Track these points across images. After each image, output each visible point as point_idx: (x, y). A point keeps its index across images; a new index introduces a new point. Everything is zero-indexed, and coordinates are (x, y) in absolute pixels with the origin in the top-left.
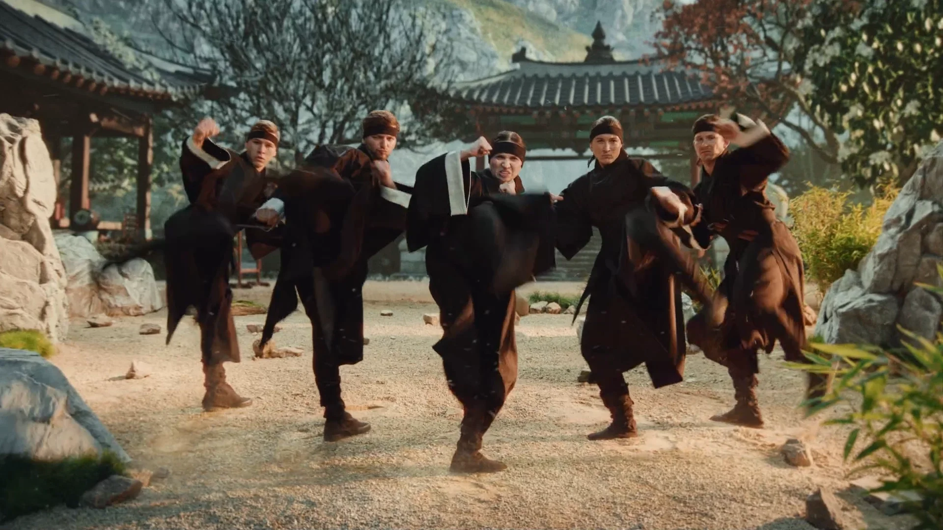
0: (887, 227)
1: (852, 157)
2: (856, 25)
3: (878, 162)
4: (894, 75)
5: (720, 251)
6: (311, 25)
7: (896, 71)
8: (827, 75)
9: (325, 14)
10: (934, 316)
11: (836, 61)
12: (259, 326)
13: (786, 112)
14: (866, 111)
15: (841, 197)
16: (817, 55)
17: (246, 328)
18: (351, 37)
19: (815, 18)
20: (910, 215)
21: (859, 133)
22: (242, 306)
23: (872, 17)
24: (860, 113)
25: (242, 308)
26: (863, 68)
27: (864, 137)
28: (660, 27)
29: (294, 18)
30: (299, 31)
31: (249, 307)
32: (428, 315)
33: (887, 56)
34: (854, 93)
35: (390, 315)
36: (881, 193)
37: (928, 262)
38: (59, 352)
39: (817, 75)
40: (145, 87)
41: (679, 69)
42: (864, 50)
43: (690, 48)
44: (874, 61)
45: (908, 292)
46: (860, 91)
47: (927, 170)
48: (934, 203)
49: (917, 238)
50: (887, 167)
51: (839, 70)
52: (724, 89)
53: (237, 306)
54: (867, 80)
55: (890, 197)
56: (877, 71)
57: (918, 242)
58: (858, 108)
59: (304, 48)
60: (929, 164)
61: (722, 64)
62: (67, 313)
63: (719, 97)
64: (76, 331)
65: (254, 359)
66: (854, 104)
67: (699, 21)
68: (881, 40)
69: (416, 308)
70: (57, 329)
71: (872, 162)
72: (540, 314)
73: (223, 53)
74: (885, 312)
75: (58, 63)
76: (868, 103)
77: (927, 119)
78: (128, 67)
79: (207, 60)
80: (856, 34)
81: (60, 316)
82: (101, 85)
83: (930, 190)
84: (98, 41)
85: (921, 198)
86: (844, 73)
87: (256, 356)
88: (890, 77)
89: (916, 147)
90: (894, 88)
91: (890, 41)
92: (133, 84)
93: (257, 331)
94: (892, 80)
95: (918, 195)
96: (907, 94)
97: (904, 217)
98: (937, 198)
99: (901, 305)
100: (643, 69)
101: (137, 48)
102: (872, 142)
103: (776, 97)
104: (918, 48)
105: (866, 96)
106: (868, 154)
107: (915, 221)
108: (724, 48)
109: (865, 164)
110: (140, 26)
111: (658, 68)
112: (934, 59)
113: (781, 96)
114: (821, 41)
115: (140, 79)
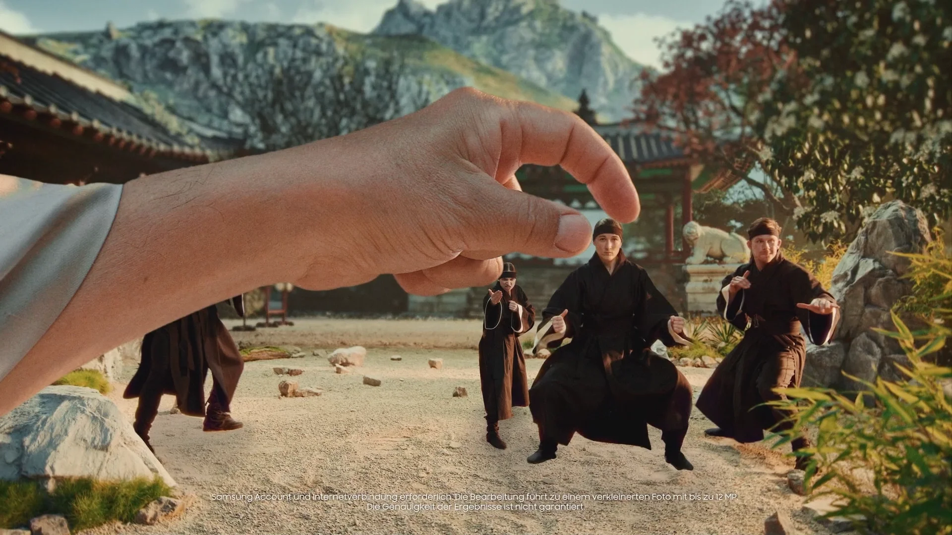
0: (835, 282)
1: (807, 216)
2: (809, 100)
3: (829, 220)
4: (841, 143)
5: (691, 293)
6: (330, 93)
7: (843, 140)
8: (784, 143)
9: (342, 85)
10: (875, 359)
11: (792, 132)
12: (284, 368)
13: (748, 171)
14: (818, 175)
15: (796, 255)
16: (775, 126)
17: (273, 370)
18: (365, 104)
19: (774, 93)
20: (855, 271)
21: (813, 194)
22: (270, 351)
23: (823, 93)
24: (812, 177)
25: (270, 353)
26: (815, 138)
27: (816, 198)
28: (638, 94)
29: (316, 87)
30: (320, 97)
31: (275, 352)
32: (432, 359)
33: (834, 127)
34: (807, 160)
35: (399, 359)
36: (830, 252)
37: (871, 312)
38: (114, 389)
39: (776, 143)
40: (187, 150)
41: (654, 131)
42: (816, 122)
43: (664, 113)
44: (824, 132)
45: (853, 338)
46: (812, 158)
47: (869, 231)
48: (874, 261)
49: (861, 290)
50: (836, 225)
51: (794, 139)
52: (694, 151)
53: (265, 351)
54: (818, 148)
55: (837, 255)
56: (827, 141)
57: (862, 295)
58: (811, 173)
59: (323, 114)
60: (870, 227)
61: (693, 127)
62: (121, 355)
63: (690, 156)
64: (128, 372)
65: (279, 398)
66: (808, 169)
67: (672, 90)
68: (830, 112)
69: (422, 353)
70: (113, 369)
71: (823, 221)
72: (532, 359)
73: (253, 119)
74: (833, 356)
75: (114, 131)
76: (820, 168)
77: (870, 183)
78: (173, 133)
79: (239, 125)
80: (808, 108)
81: (115, 358)
82: (150, 149)
83: (871, 249)
84: (148, 110)
85: (864, 257)
86: (798, 142)
87: (282, 395)
88: (837, 145)
89: (860, 207)
90: (842, 154)
91: (838, 115)
92: (176, 148)
93: (282, 373)
94: (839, 148)
95: (862, 254)
96: (852, 160)
97: (849, 273)
98: (877, 256)
99: (847, 350)
100: (623, 131)
101: (180, 116)
102: (823, 203)
103: (739, 156)
104: (861, 121)
105: (817, 161)
106: (820, 212)
107: (859, 276)
108: (694, 113)
109: (817, 222)
110: (183, 95)
111: (637, 130)
112: (875, 131)
113: (744, 156)
114: (778, 113)
115: (182, 144)
